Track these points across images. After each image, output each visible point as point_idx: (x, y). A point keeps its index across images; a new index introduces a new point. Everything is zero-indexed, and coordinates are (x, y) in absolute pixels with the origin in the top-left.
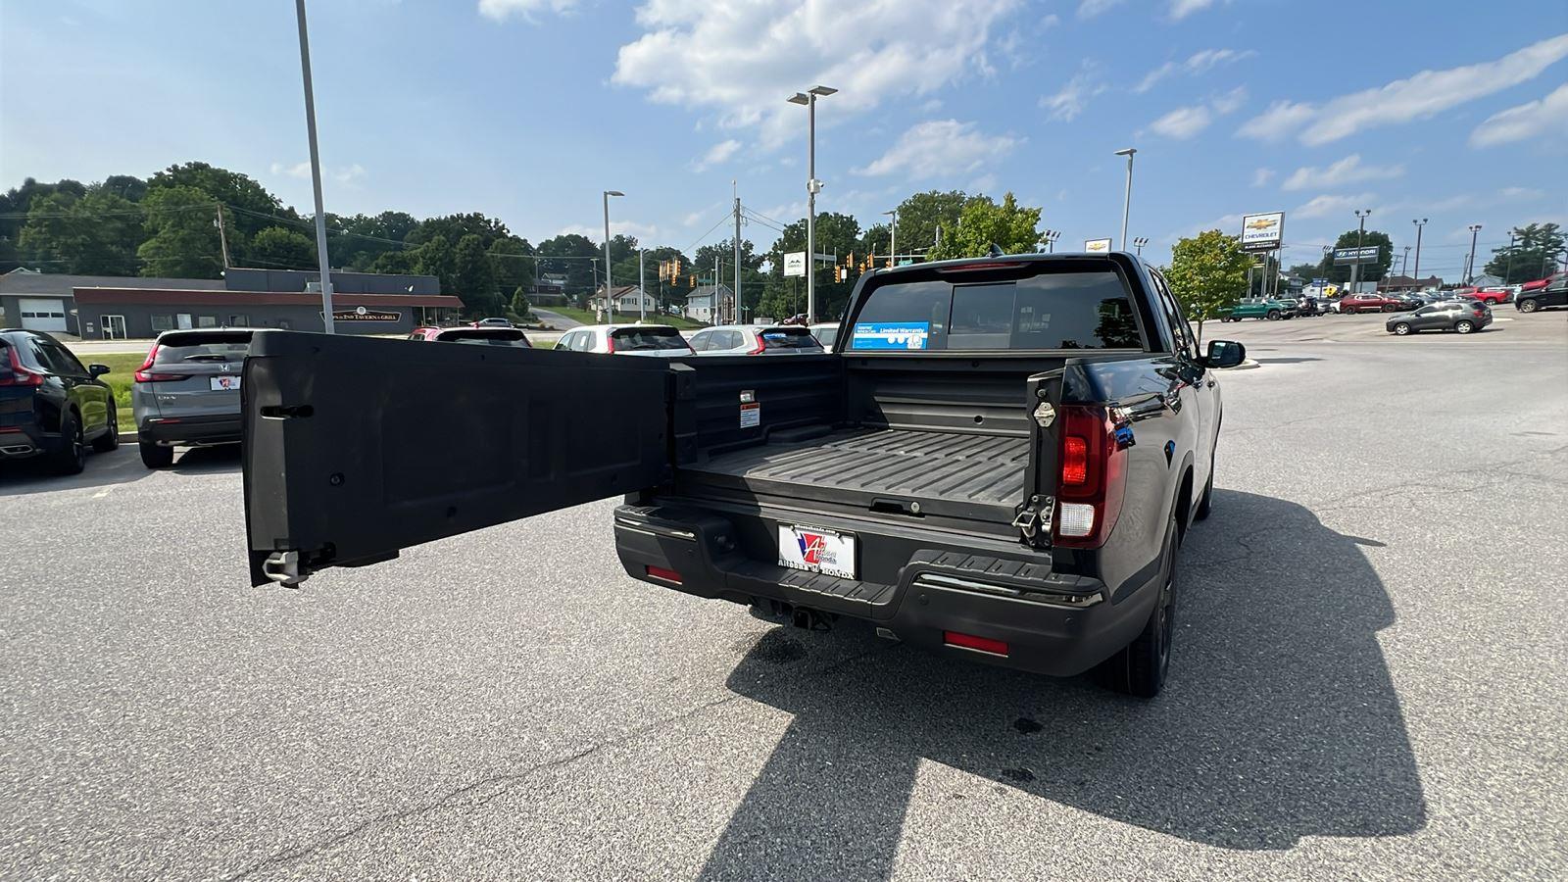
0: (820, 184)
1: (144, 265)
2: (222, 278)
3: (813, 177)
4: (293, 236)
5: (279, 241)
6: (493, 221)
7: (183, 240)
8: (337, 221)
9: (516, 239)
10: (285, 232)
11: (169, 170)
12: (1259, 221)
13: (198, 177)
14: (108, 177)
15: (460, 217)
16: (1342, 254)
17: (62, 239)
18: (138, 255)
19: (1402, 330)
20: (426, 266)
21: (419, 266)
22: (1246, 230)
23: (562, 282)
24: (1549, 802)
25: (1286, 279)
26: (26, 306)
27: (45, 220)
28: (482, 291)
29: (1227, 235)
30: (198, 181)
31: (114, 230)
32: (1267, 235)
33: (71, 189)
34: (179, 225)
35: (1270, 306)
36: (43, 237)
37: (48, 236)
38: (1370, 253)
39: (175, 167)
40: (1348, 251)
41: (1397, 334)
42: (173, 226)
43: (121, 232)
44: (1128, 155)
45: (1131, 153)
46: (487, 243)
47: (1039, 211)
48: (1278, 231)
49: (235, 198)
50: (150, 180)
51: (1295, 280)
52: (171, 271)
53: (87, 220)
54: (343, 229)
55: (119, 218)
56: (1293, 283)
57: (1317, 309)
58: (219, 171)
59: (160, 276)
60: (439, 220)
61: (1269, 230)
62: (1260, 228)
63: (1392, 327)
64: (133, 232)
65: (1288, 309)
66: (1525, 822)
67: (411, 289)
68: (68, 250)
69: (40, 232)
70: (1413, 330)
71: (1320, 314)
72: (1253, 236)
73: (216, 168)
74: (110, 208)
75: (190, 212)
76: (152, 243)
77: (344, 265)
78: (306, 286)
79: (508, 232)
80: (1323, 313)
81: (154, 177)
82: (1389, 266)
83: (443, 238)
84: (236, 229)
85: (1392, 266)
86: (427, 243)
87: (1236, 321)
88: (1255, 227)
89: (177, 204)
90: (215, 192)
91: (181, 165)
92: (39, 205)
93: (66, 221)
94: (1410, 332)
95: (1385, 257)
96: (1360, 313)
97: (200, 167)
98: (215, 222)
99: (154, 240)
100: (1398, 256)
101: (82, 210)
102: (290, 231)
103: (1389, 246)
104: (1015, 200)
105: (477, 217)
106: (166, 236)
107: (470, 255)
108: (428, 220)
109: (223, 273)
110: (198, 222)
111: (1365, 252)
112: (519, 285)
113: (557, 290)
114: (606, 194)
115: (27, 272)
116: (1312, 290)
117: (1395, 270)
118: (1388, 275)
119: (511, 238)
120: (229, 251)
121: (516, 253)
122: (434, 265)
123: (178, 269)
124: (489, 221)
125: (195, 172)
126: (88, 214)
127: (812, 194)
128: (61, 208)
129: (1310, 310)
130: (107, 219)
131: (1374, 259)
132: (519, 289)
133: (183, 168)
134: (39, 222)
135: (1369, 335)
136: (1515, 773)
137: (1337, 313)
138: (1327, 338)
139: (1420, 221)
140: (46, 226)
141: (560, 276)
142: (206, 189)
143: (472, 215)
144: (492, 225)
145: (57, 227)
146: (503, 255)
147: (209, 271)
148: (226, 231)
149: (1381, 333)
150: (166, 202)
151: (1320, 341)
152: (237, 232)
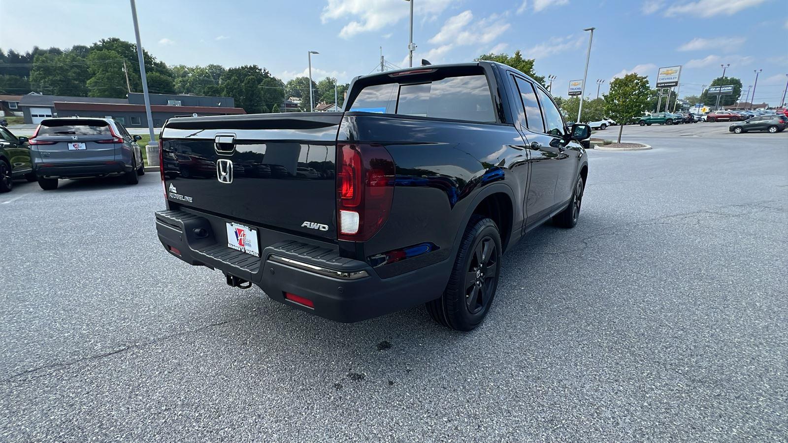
0: (415, 46)
1: (90, 91)
2: (127, 98)
3: (412, 42)
4: (162, 76)
5: (155, 79)
6: (263, 69)
7: (108, 78)
8: (186, 69)
9: (274, 79)
10: (158, 74)
11: (100, 41)
12: (668, 71)
13: (114, 45)
14: (73, 46)
15: (246, 67)
16: (713, 90)
17: (50, 77)
18: (87, 85)
19: (738, 130)
20: (228, 93)
21: (225, 92)
22: (659, 76)
23: (299, 102)
24: (682, 410)
25: (681, 103)
26: (34, 111)
27: (42, 67)
28: (256, 106)
29: (640, 76)
30: (114, 47)
31: (75, 73)
32: (671, 79)
33: (55, 52)
34: (106, 71)
35: (667, 117)
36: (41, 76)
37: (43, 76)
38: (729, 89)
39: (103, 40)
40: (716, 88)
41: (736, 133)
42: (103, 71)
43: (79, 74)
44: (591, 31)
45: (592, 30)
46: (260, 81)
47: (533, 61)
48: (677, 77)
49: (133, 56)
50: (91, 47)
51: (686, 104)
52: (103, 94)
53: (61, 67)
54: (189, 73)
55: (76, 66)
56: (684, 106)
57: (693, 119)
58: (123, 42)
59: (98, 97)
60: (236, 69)
61: (673, 76)
62: (667, 75)
63: (733, 129)
64: (84, 74)
65: (677, 119)
66: (657, 424)
67: (219, 104)
68: (53, 83)
69: (40, 74)
70: (744, 130)
71: (696, 122)
72: (663, 79)
73: (123, 41)
74: (72, 61)
75: (110, 63)
76: (93, 79)
77: (190, 92)
78: (168, 102)
79: (271, 75)
80: (697, 122)
81: (93, 45)
82: (739, 97)
83: (236, 78)
84: (133, 72)
85: (741, 97)
86: (228, 81)
87: (648, 125)
88: (665, 74)
89: (104, 59)
90: (123, 53)
91: (106, 39)
92: (37, 60)
93: (51, 68)
94: (742, 132)
95: (737, 92)
96: (717, 121)
97: (115, 40)
98: (123, 69)
99: (93, 78)
100: (745, 91)
101: (58, 62)
102: (160, 73)
103: (741, 86)
104: (521, 55)
105: (254, 68)
106: (100, 76)
107: (250, 87)
108: (230, 69)
109: (127, 95)
110: (115, 69)
111: (726, 88)
112: (276, 103)
113: (296, 105)
114: (309, 53)
115: (36, 94)
116: (695, 110)
117: (741, 100)
118: (738, 102)
119: (272, 79)
120: (130, 84)
121: (275, 86)
122: (232, 92)
123: (106, 93)
124: (261, 70)
125: (113, 43)
126: (62, 64)
127: (411, 51)
128: (49, 61)
129: (690, 120)
130: (72, 67)
131: (730, 92)
132: (276, 105)
133: (107, 41)
134: (39, 68)
135: (720, 133)
136: (670, 389)
137: (705, 121)
138: (695, 135)
139: (758, 71)
140: (42, 71)
141: (298, 99)
142: (118, 52)
143: (252, 66)
144: (262, 71)
145: (47, 71)
146: (268, 87)
147: (120, 94)
148: (128, 74)
149: (727, 132)
150: (99, 59)
151: (692, 136)
152: (134, 74)
